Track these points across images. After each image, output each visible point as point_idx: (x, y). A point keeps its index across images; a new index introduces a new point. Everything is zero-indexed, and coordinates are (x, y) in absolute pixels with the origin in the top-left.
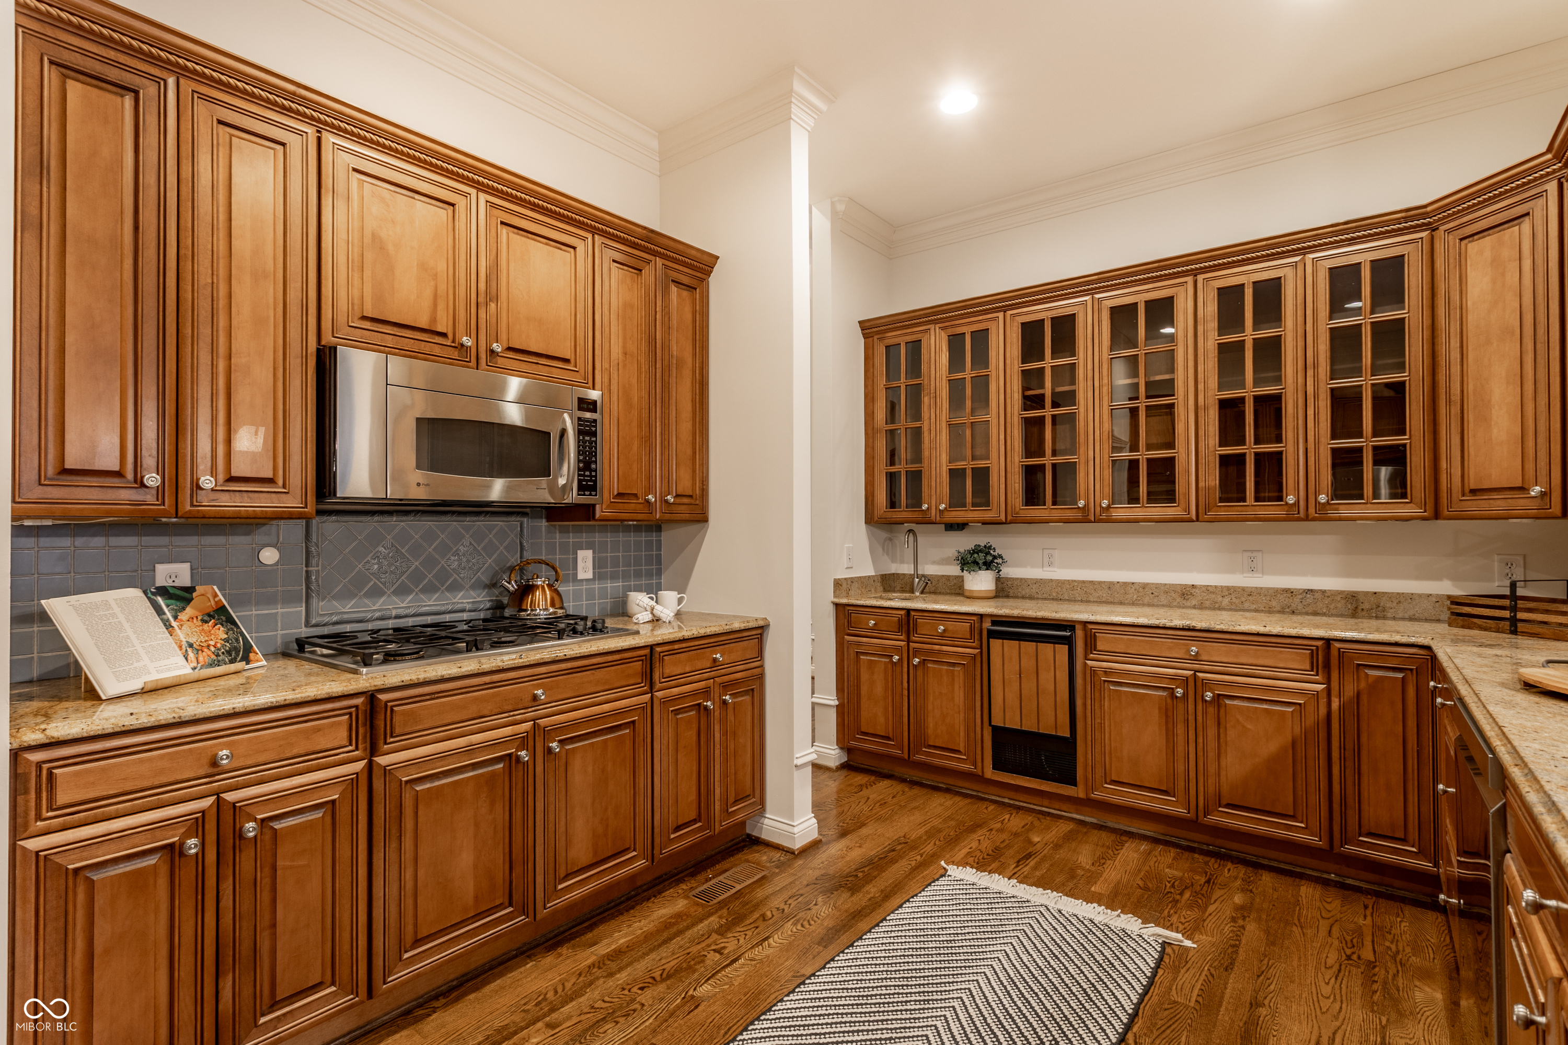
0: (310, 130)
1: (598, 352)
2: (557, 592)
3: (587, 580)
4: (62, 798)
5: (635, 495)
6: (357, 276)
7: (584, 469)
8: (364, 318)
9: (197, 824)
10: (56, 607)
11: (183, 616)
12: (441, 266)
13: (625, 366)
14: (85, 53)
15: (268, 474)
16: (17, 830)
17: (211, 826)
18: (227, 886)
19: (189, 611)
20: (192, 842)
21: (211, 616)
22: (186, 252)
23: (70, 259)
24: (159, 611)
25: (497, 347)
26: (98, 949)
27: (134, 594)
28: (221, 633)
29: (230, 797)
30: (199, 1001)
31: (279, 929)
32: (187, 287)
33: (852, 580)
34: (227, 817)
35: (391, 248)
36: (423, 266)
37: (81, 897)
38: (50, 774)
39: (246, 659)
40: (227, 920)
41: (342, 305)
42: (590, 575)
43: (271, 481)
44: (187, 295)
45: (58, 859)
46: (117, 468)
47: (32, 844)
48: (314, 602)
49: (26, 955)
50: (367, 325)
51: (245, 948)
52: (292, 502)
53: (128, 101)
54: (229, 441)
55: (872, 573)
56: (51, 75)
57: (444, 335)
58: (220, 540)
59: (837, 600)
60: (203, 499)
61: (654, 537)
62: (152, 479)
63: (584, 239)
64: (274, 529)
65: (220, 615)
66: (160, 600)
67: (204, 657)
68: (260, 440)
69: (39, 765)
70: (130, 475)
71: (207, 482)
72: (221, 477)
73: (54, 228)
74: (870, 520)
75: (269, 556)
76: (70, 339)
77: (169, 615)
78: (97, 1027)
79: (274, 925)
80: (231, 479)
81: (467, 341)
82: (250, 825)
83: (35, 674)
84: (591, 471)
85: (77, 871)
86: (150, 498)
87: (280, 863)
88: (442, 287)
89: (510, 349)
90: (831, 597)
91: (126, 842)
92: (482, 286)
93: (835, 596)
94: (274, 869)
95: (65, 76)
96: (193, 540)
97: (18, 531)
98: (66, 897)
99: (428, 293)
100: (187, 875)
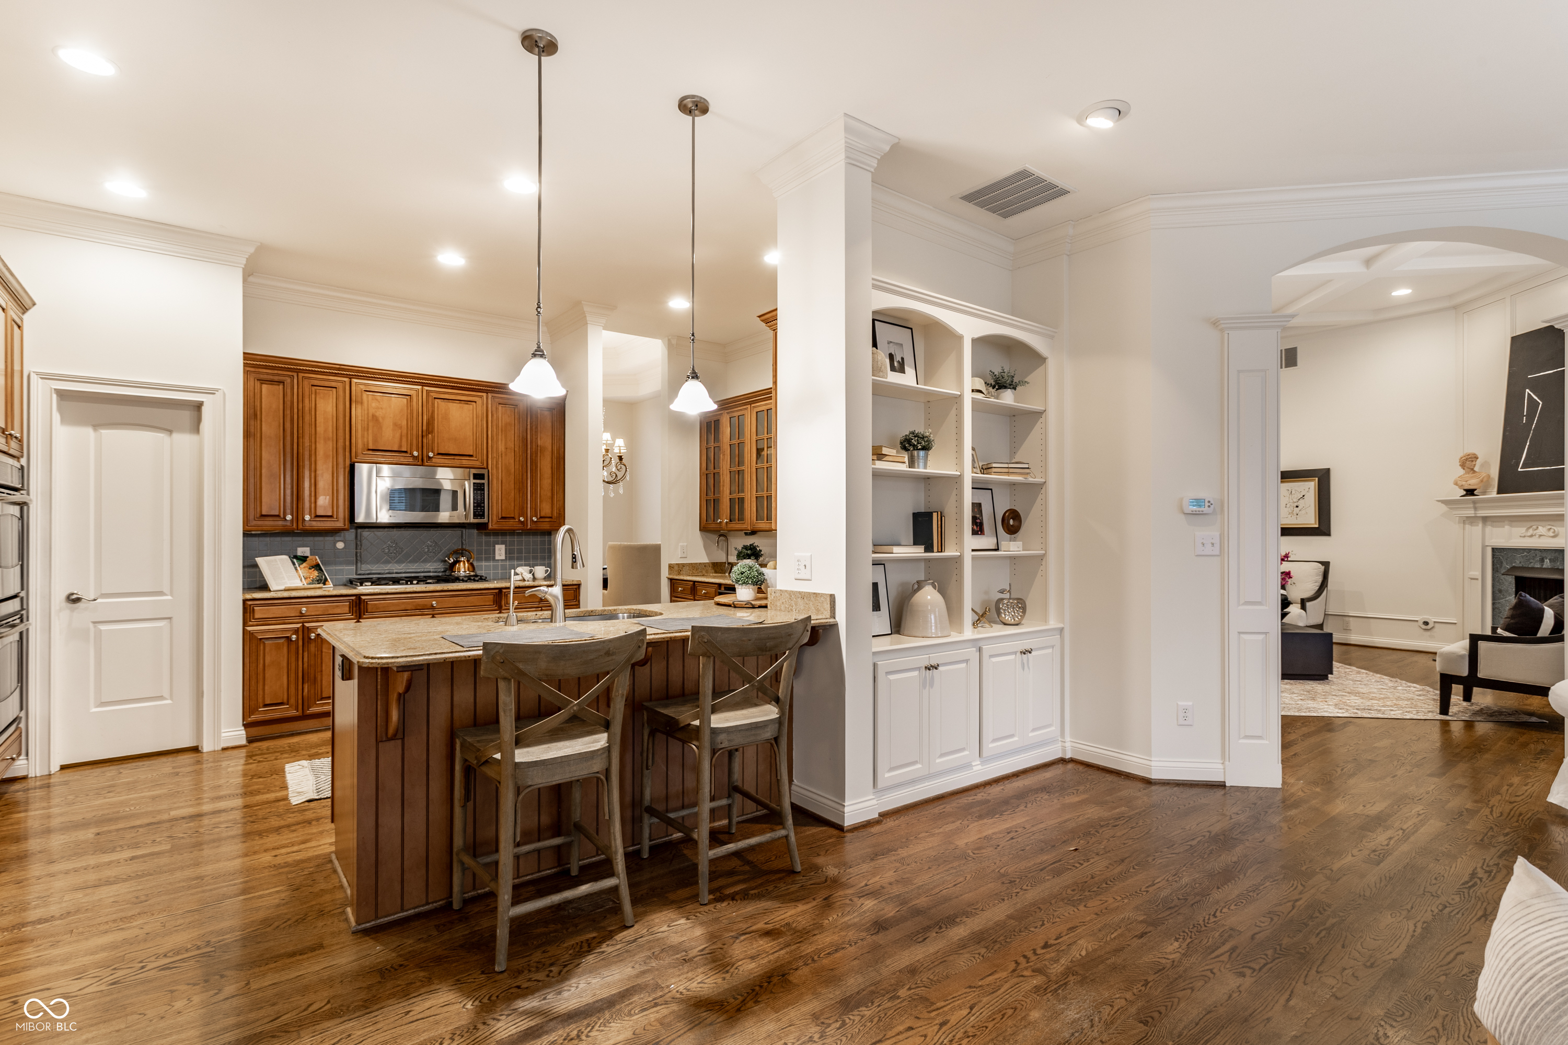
0: (346, 379)
1: (490, 449)
2: (472, 564)
3: (502, 560)
4: (256, 616)
5: (513, 518)
6: (366, 433)
7: (477, 506)
8: (369, 450)
9: (296, 631)
10: (260, 561)
11: (302, 566)
12: (404, 423)
13: (506, 455)
14: (267, 374)
15: (330, 514)
16: (245, 624)
17: (300, 633)
18: (306, 654)
19: (304, 564)
20: (294, 636)
21: (313, 567)
22: (300, 435)
23: (263, 444)
24: (294, 564)
25: (431, 454)
26: (266, 664)
27: (285, 557)
28: (316, 573)
29: (307, 625)
30: (297, 689)
31: (324, 673)
32: (301, 448)
33: (683, 565)
34: (306, 631)
35: (381, 419)
36: (395, 424)
37: (262, 647)
38: (253, 609)
39: (324, 584)
40: (306, 665)
41: (360, 446)
42: (503, 558)
43: (331, 516)
44: (301, 451)
45: (255, 634)
46: (277, 514)
47: (249, 629)
48: (359, 564)
49: (247, 660)
50: (371, 452)
51: (312, 676)
52: (340, 524)
53: (281, 386)
54: (315, 502)
55: (707, 561)
56: (258, 384)
57: (406, 452)
58: (321, 539)
59: (671, 577)
60: (307, 524)
61: (546, 538)
62: (289, 517)
63: (481, 397)
64: (342, 534)
65: (317, 567)
66: (295, 560)
67: (309, 580)
68: (327, 501)
69: (250, 605)
70: (282, 516)
71: (307, 518)
72: (313, 516)
73: (259, 435)
74: (704, 529)
75: (340, 545)
76: (263, 471)
77: (297, 565)
78: (266, 688)
79: (322, 671)
80: (317, 516)
81: (415, 453)
82: (313, 635)
83: (258, 586)
84: (481, 507)
85: (261, 639)
86: (289, 524)
87: (324, 650)
88: (405, 432)
89: (439, 454)
90: (667, 575)
91: (275, 633)
92: (425, 428)
93: (669, 574)
94: (322, 652)
95: (262, 383)
96: (311, 538)
97: (246, 534)
98: (257, 647)
99: (398, 435)
100: (293, 647)
